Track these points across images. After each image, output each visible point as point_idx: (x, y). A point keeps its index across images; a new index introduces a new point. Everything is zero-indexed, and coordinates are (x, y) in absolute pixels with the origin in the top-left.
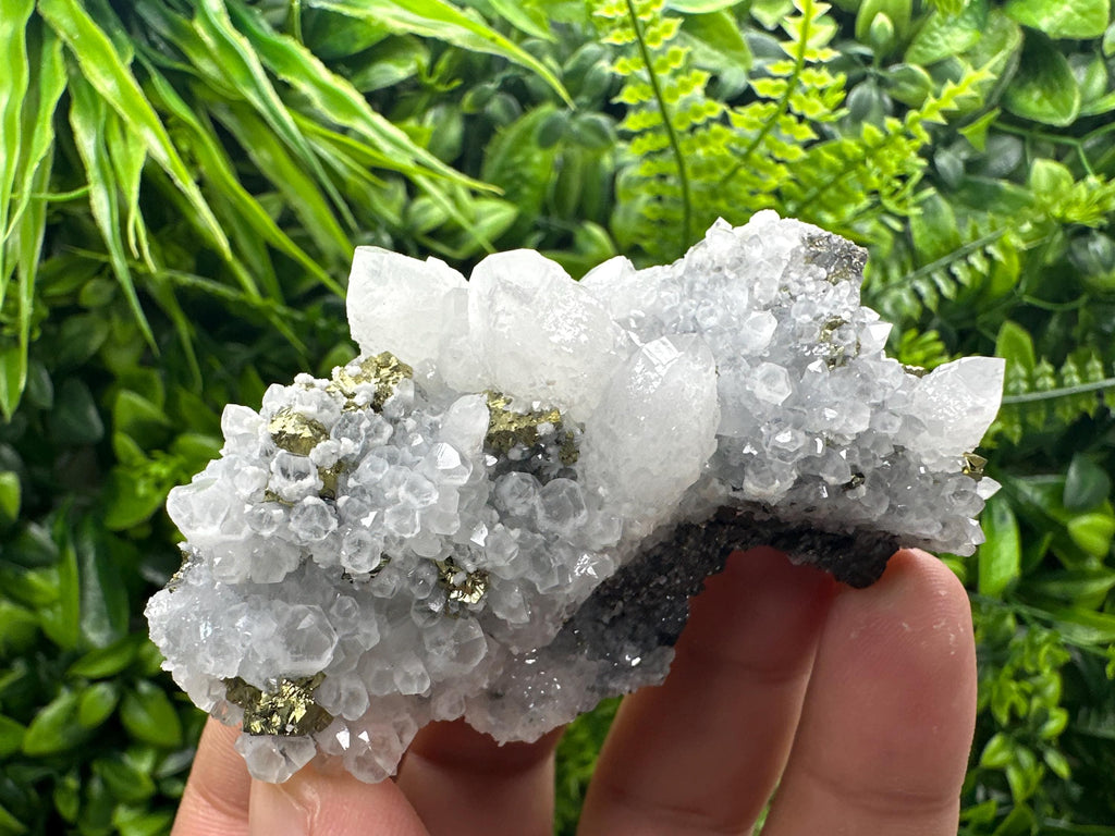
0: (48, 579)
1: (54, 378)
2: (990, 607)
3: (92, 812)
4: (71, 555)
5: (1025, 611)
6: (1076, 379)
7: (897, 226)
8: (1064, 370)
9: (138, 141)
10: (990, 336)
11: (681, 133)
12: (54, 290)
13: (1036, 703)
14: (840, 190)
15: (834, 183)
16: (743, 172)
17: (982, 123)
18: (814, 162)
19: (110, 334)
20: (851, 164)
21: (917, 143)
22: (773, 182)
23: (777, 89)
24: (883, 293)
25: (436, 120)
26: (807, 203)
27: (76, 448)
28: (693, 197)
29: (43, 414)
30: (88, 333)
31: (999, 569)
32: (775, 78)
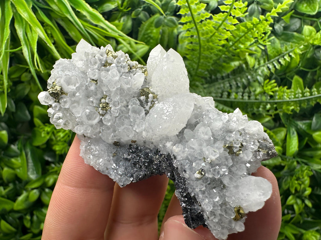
0: (17, 160)
1: (15, 102)
2: (289, 159)
3: (34, 225)
4: (24, 153)
5: (299, 160)
6: (316, 93)
7: (263, 48)
8: (313, 90)
9: (36, 32)
10: (290, 80)
11: (198, 23)
12: (13, 76)
13: (302, 186)
14: (246, 38)
15: (244, 35)
16: (216, 34)
17: (289, 15)
18: (238, 29)
19: (31, 89)
20: (249, 30)
21: (269, 23)
22: (226, 37)
23: (227, 8)
24: (259, 68)
25: (124, 21)
26: (236, 42)
27: (23, 123)
28: (201, 42)
29: (13, 113)
30: (24, 89)
31: (292, 148)
32: (226, 5)
